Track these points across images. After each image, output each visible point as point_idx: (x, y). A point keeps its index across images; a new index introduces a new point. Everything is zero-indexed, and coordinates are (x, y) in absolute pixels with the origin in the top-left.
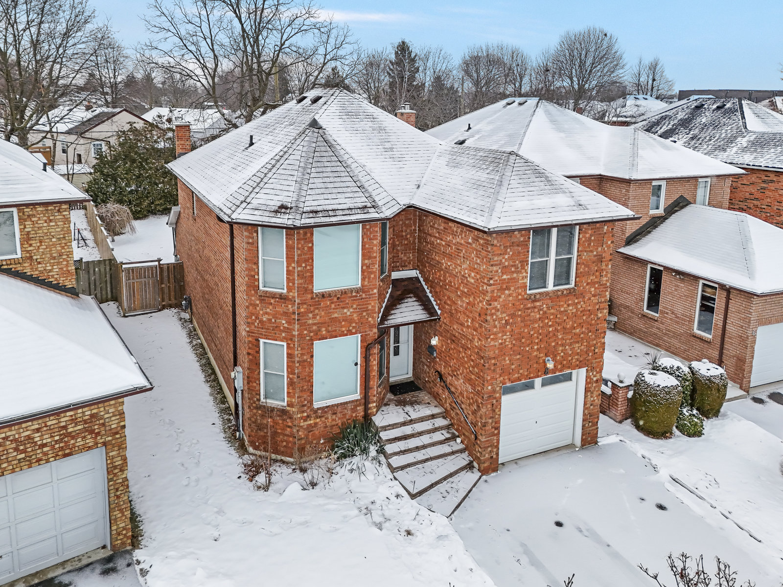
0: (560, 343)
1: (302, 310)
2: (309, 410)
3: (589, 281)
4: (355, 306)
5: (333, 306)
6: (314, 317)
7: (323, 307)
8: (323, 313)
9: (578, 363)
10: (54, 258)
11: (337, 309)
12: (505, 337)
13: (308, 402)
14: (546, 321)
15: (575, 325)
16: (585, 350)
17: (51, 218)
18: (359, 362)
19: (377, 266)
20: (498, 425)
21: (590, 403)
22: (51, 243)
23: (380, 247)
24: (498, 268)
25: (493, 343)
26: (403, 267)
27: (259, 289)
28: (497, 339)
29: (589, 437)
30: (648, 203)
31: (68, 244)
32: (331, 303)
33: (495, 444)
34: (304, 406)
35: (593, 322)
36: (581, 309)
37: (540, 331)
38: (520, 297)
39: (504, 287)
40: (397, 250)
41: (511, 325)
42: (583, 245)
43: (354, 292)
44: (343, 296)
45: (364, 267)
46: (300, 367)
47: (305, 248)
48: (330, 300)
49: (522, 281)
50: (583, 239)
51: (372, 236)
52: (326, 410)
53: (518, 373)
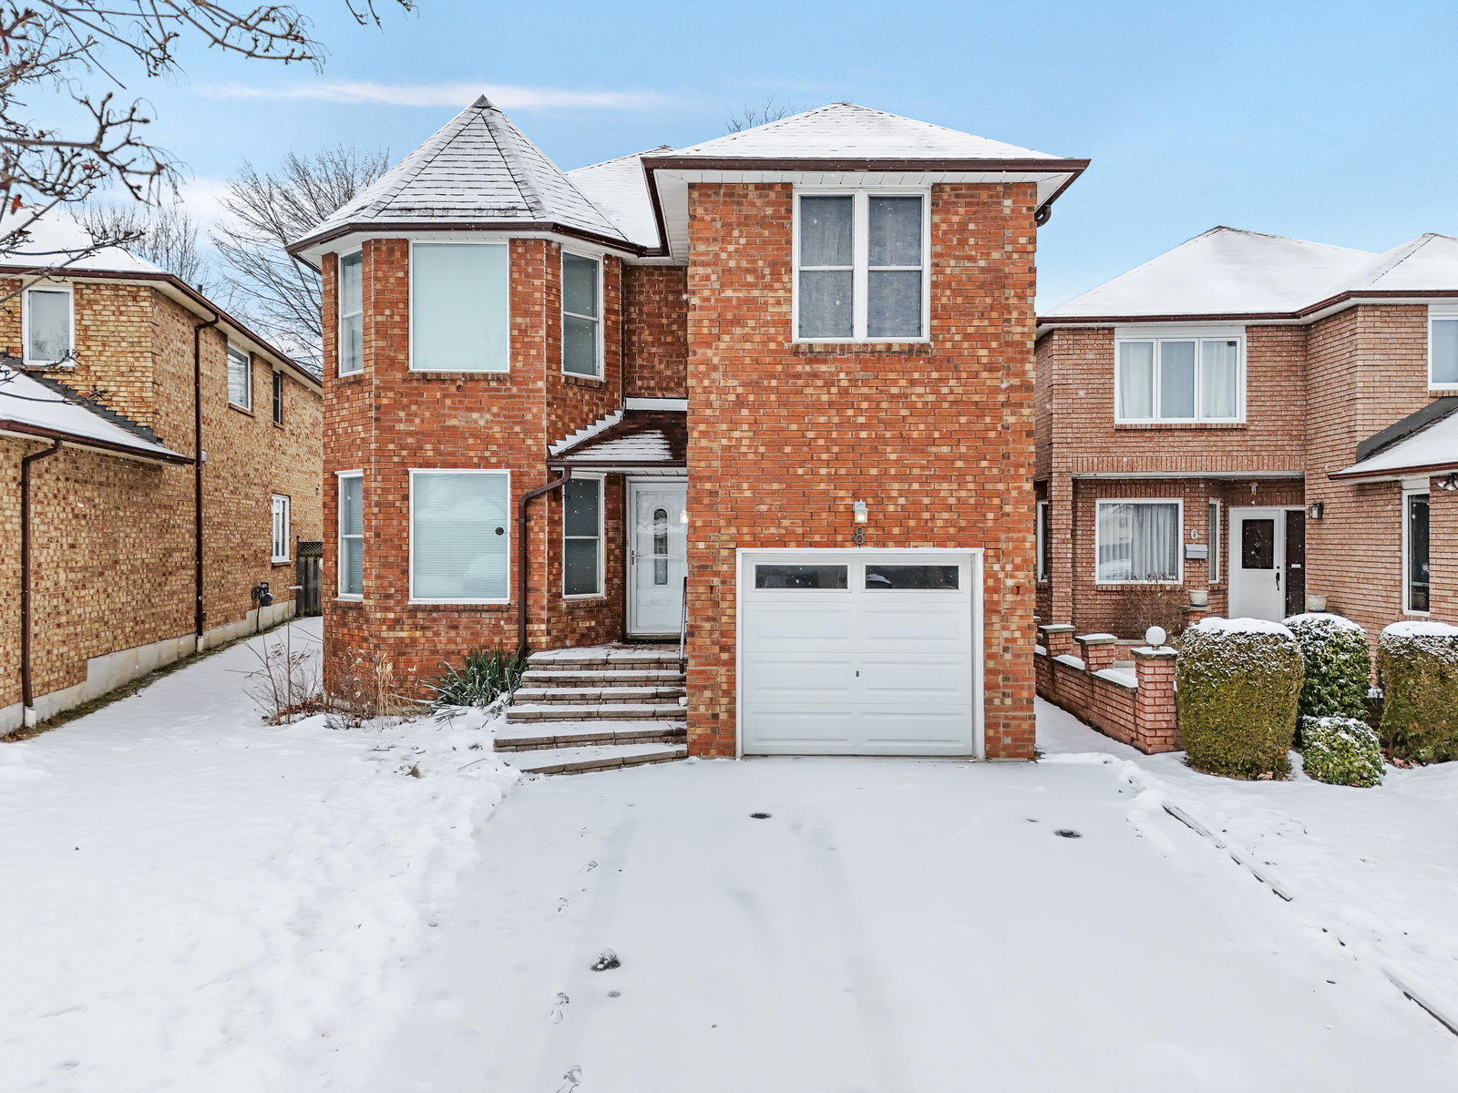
0: (893, 471)
1: (385, 401)
2: (398, 609)
3: (970, 330)
4: (495, 410)
5: (448, 402)
6: (409, 421)
7: (426, 402)
8: (427, 414)
9: (952, 530)
10: (122, 374)
11: (457, 409)
12: (736, 434)
13: (396, 591)
14: (850, 412)
15: (936, 435)
16: (972, 501)
17: (122, 308)
18: (508, 529)
19: (543, 333)
20: (730, 642)
21: (1003, 643)
22: (119, 349)
23: (552, 298)
24: (709, 270)
25: (704, 443)
26: (664, 389)
27: (337, 376)
28: (715, 433)
29: (1006, 734)
30: (1421, 363)
31: (146, 354)
32: (445, 396)
33: (725, 687)
34: (388, 597)
35: (992, 434)
36: (951, 398)
37: (834, 435)
38: (772, 346)
39: (729, 316)
40: (650, 354)
41: (753, 408)
42: (943, 241)
43: (493, 380)
44: (470, 385)
45: (516, 333)
46: (381, 516)
47: (392, 280)
48: (443, 389)
49: (777, 309)
50: (944, 227)
51: (530, 270)
52: (435, 614)
53: (779, 526)
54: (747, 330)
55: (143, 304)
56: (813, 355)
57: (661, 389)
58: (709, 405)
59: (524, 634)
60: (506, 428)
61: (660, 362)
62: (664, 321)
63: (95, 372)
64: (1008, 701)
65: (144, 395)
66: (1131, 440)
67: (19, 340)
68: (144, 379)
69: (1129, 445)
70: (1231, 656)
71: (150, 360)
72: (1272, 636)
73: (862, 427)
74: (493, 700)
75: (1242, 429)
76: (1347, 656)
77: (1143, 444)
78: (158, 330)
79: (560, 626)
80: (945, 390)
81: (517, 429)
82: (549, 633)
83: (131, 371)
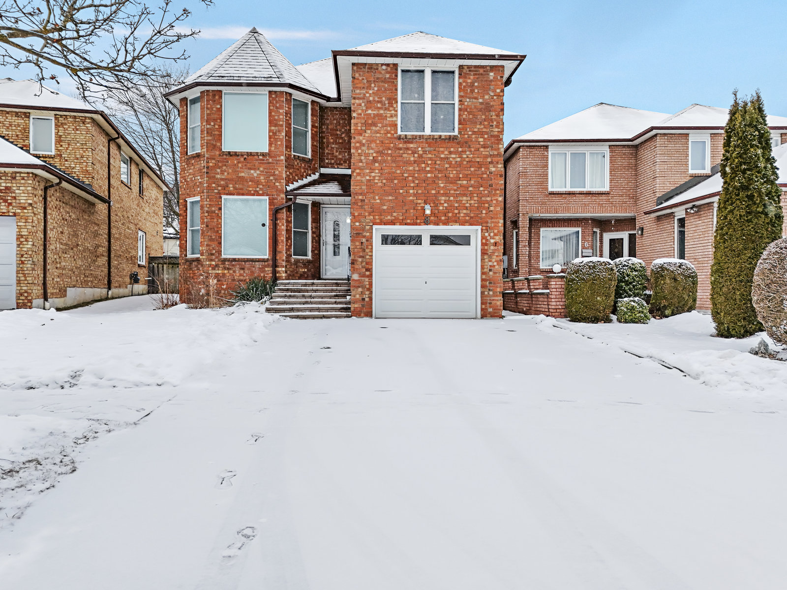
0: (442, 192)
1: (211, 164)
2: (217, 260)
3: (476, 130)
4: (261, 169)
5: (240, 165)
6: (222, 173)
7: (230, 165)
8: (230, 171)
9: (467, 218)
10: (77, 159)
11: (244, 168)
12: (373, 174)
13: (216, 252)
14: (423, 165)
16: (476, 205)
17: (78, 127)
18: (267, 224)
19: (284, 134)
20: (370, 267)
21: (489, 268)
22: (76, 147)
23: (288, 118)
24: (361, 101)
25: (358, 178)
26: (339, 165)
27: (187, 154)
28: (364, 174)
29: (490, 307)
30: (685, 160)
31: (89, 150)
32: (238, 163)
33: (368, 286)
34: (212, 254)
35: (485, 176)
36: (467, 160)
37: (416, 175)
38: (389, 135)
39: (370, 122)
40: (331, 147)
41: (380, 163)
42: (464, 91)
43: (261, 155)
44: (250, 157)
45: (271, 134)
46: (209, 217)
47: (214, 109)
48: (238, 159)
49: (391, 119)
50: (464, 84)
51: (278, 105)
52: (234, 263)
53: (392, 216)
54: (378, 128)
55: (87, 125)
56: (407, 140)
57: (337, 164)
58: (361, 161)
59: (275, 272)
60: (266, 177)
61: (337, 152)
62: (338, 132)
63: (64, 157)
64: (491, 293)
65: (88, 169)
66: (556, 199)
67: (28, 141)
68: (88, 161)
69: (555, 201)
70: (586, 271)
71: (91, 152)
72: (604, 262)
73: (429, 172)
74: (261, 299)
75: (607, 194)
76: (637, 273)
77: (562, 200)
78: (94, 138)
79: (291, 269)
80: (465, 156)
81: (271, 178)
82: (286, 272)
83: (81, 157)
